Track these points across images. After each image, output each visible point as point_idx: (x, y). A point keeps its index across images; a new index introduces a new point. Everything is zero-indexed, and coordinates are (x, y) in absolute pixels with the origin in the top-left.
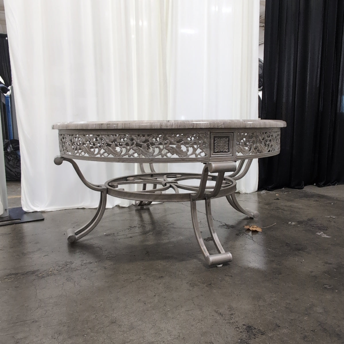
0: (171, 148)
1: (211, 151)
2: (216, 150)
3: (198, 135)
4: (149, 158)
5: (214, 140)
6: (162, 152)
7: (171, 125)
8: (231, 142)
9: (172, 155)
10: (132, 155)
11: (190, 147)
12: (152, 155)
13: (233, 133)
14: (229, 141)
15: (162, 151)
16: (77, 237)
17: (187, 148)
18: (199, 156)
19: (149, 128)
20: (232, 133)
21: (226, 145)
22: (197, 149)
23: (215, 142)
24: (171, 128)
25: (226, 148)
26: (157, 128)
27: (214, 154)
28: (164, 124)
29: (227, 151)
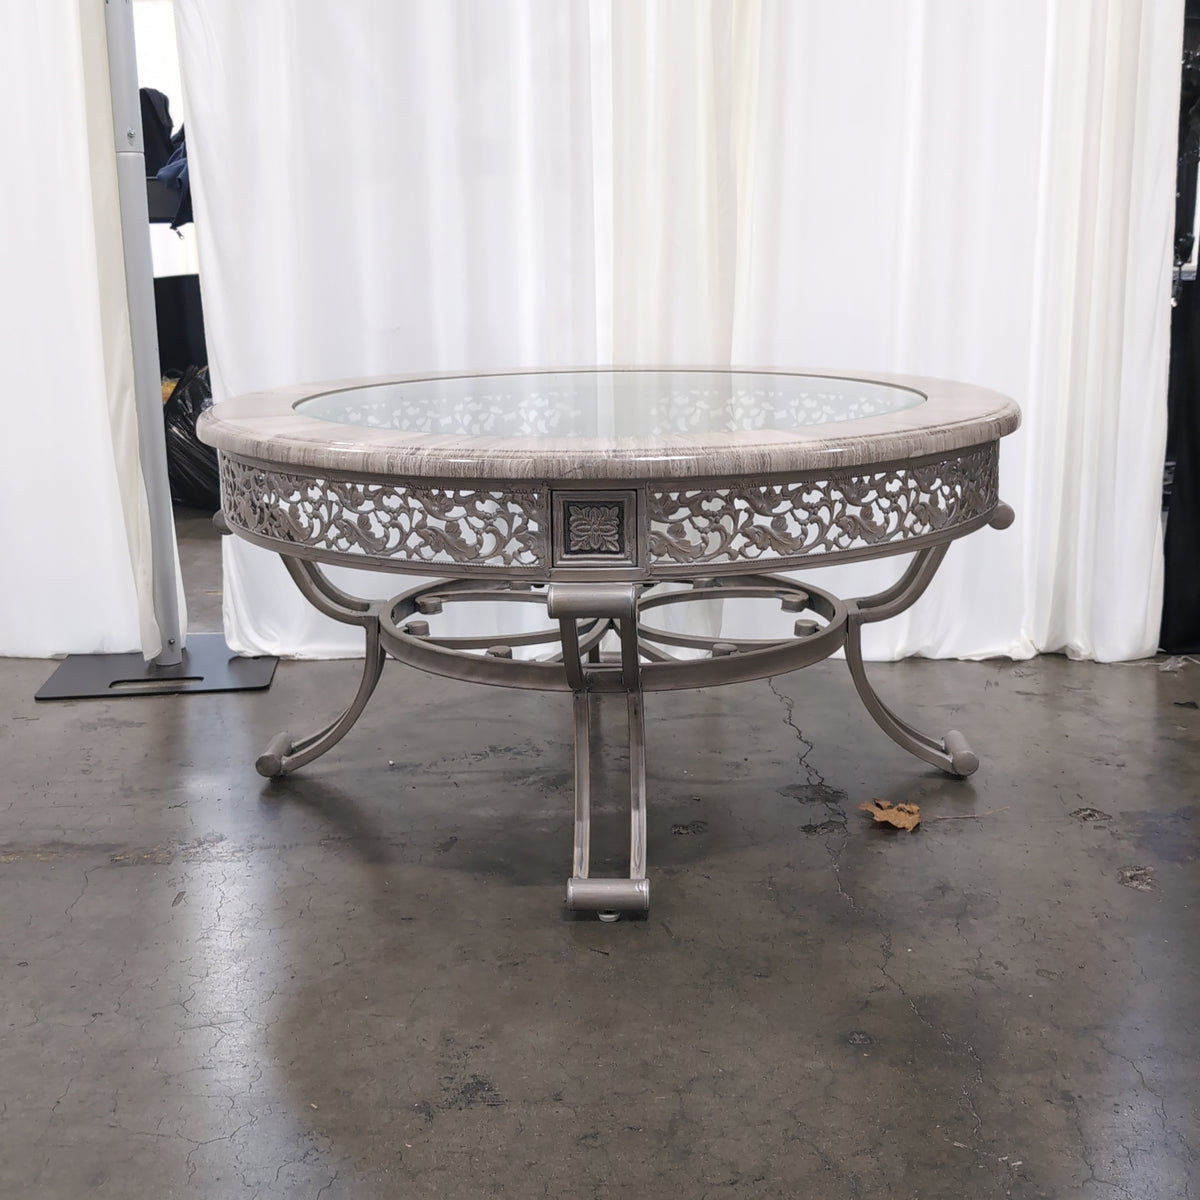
0: (431, 532)
1: (555, 547)
2: (575, 545)
3: (510, 495)
4: (376, 556)
5: (567, 515)
6: (408, 542)
7: (417, 466)
8: (629, 521)
9: (437, 552)
10: (334, 542)
11: (487, 533)
12: (383, 550)
13: (636, 490)
14: (621, 516)
15: (410, 539)
16: (284, 762)
17: (477, 533)
18: (515, 563)
19: (359, 468)
20: (634, 493)
21: (609, 531)
22: (510, 539)
23: (571, 519)
24: (417, 474)
25: (610, 539)
26: (381, 472)
27: (569, 556)
28: (398, 462)
29: (613, 549)
